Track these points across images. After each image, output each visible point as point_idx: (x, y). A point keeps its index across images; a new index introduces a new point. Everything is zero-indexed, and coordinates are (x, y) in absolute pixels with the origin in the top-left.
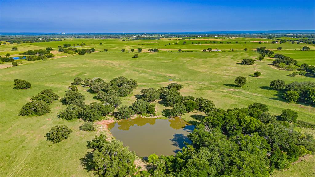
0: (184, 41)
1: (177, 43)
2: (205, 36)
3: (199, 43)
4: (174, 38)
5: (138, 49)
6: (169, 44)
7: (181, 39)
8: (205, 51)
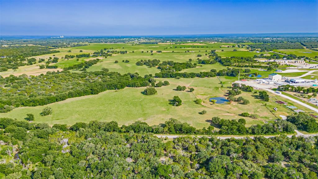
0: (176, 45)
1: (171, 48)
2: (193, 41)
3: (185, 48)
4: (168, 43)
5: (151, 51)
6: (167, 48)
7: (174, 44)
8: (186, 52)
